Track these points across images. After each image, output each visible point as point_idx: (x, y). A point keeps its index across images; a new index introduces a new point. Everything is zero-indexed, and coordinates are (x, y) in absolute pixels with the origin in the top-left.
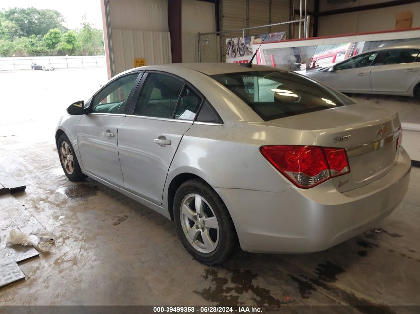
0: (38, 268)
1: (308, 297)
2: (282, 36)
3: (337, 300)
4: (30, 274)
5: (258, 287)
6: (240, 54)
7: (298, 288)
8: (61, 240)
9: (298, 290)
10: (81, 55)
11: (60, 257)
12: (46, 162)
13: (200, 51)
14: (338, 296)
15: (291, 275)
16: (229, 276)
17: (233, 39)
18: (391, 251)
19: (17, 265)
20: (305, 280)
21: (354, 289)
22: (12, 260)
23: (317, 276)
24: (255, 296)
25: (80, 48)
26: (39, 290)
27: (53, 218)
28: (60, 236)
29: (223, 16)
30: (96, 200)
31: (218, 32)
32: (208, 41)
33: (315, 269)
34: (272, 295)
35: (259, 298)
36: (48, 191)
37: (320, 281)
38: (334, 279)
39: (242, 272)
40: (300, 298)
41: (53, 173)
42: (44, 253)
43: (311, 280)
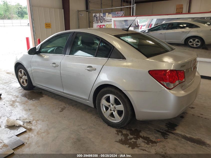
0: (29, 137)
1: (167, 139)
2: (122, 14)
3: (180, 139)
4: (26, 141)
5: (143, 136)
6: (101, 22)
7: (161, 135)
8: (34, 122)
9: (162, 136)
10: (3, 19)
11: (39, 131)
12: (6, 80)
13: (78, 19)
14: (179, 136)
15: (156, 130)
16: (128, 132)
17: (96, 14)
18: (193, 115)
19: (17, 137)
20: (163, 131)
21: (185, 133)
22: (13, 135)
23: (167, 129)
24: (144, 140)
25: (2, 15)
26: (35, 149)
27: (25, 111)
28: (33, 120)
29: (90, 2)
30: (44, 100)
31: (87, 10)
32: (83, 15)
33: (165, 126)
34: (151, 139)
35: (146, 142)
36: (15, 96)
37: (169, 131)
38: (175, 130)
39: (133, 130)
40: (164, 139)
41: (13, 86)
42: (28, 129)
43: (165, 131)
